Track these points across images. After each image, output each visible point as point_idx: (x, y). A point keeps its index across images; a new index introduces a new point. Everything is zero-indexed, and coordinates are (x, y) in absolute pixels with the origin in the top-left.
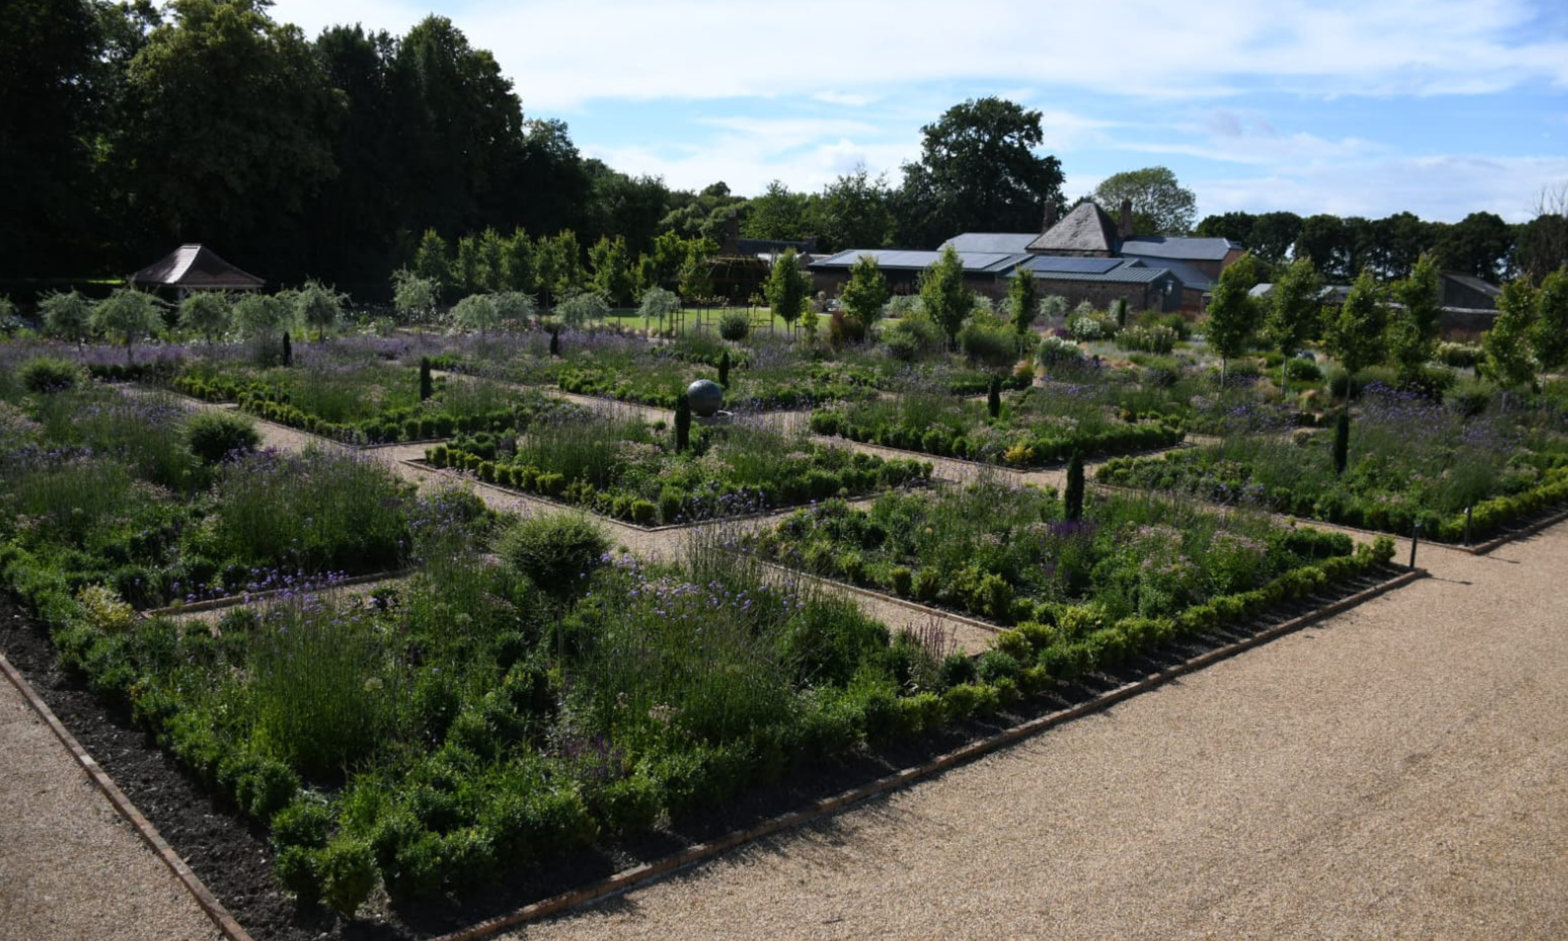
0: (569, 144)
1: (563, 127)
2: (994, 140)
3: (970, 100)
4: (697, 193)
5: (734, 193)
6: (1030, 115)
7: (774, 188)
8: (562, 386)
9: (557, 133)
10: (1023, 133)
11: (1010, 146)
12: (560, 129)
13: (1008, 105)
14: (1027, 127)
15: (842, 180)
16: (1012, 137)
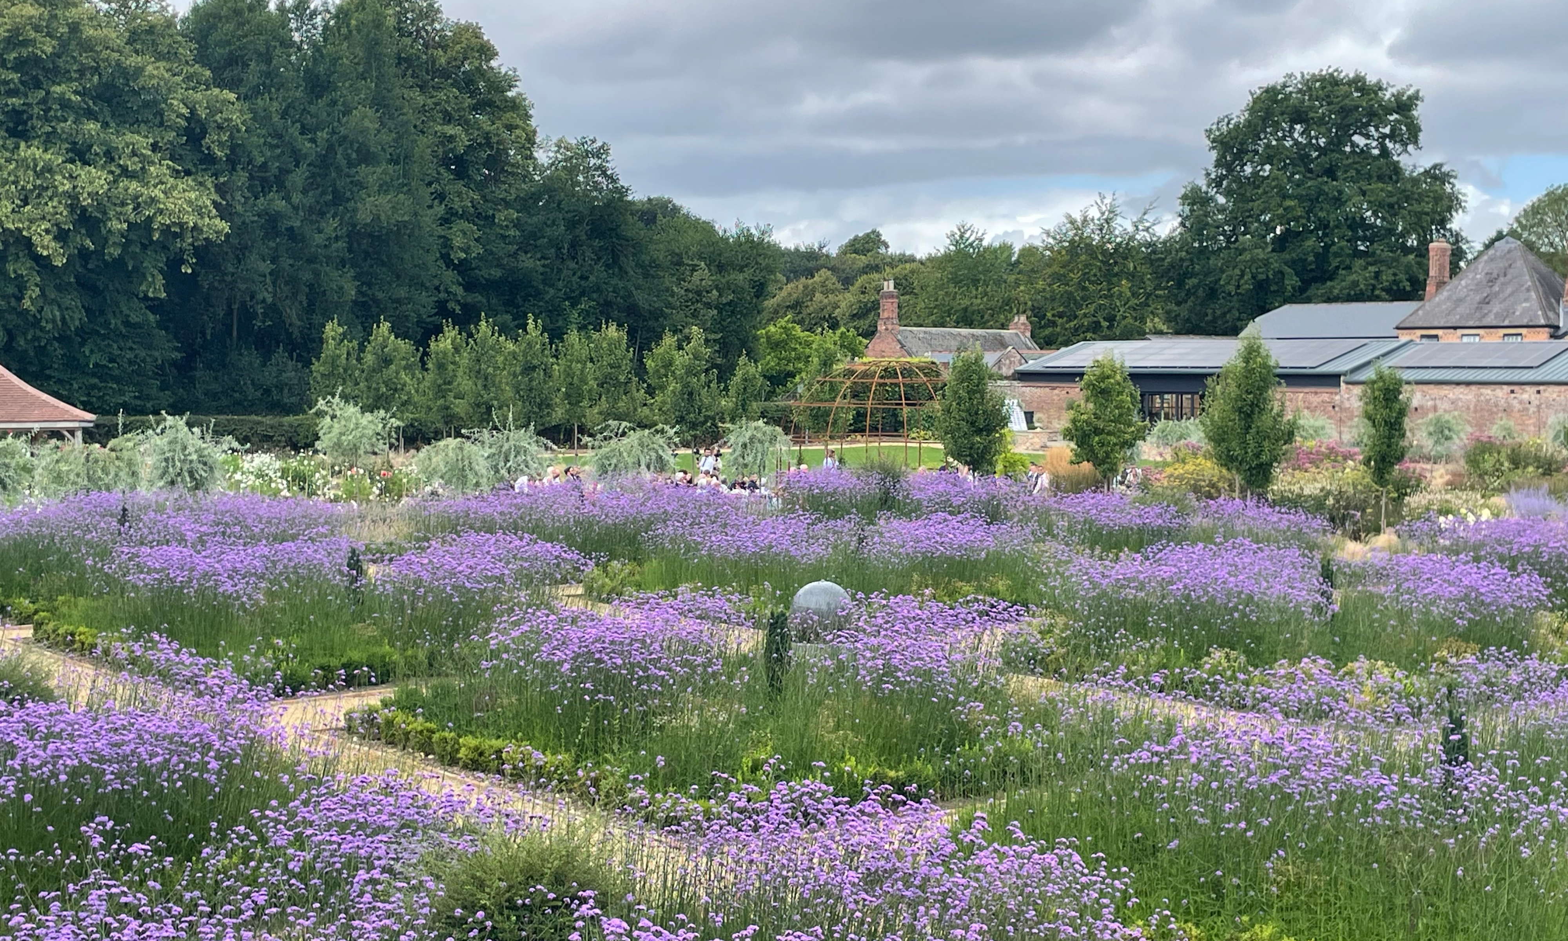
0: (612, 179)
1: (602, 152)
2: (1336, 144)
3: (1290, 76)
4: (833, 250)
5: (894, 249)
6: (1398, 96)
7: (959, 239)
8: (589, 590)
9: (593, 161)
10: (1387, 130)
11: (1365, 152)
12: (597, 155)
13: (1358, 83)
14: (1394, 117)
15: (1073, 222)
16: (1367, 136)
